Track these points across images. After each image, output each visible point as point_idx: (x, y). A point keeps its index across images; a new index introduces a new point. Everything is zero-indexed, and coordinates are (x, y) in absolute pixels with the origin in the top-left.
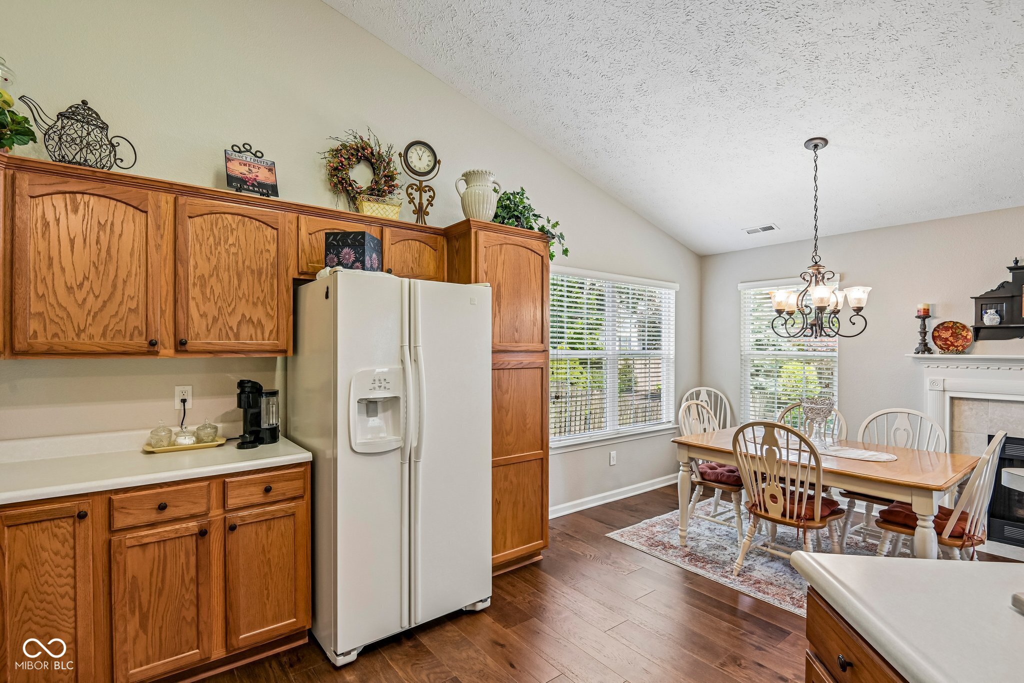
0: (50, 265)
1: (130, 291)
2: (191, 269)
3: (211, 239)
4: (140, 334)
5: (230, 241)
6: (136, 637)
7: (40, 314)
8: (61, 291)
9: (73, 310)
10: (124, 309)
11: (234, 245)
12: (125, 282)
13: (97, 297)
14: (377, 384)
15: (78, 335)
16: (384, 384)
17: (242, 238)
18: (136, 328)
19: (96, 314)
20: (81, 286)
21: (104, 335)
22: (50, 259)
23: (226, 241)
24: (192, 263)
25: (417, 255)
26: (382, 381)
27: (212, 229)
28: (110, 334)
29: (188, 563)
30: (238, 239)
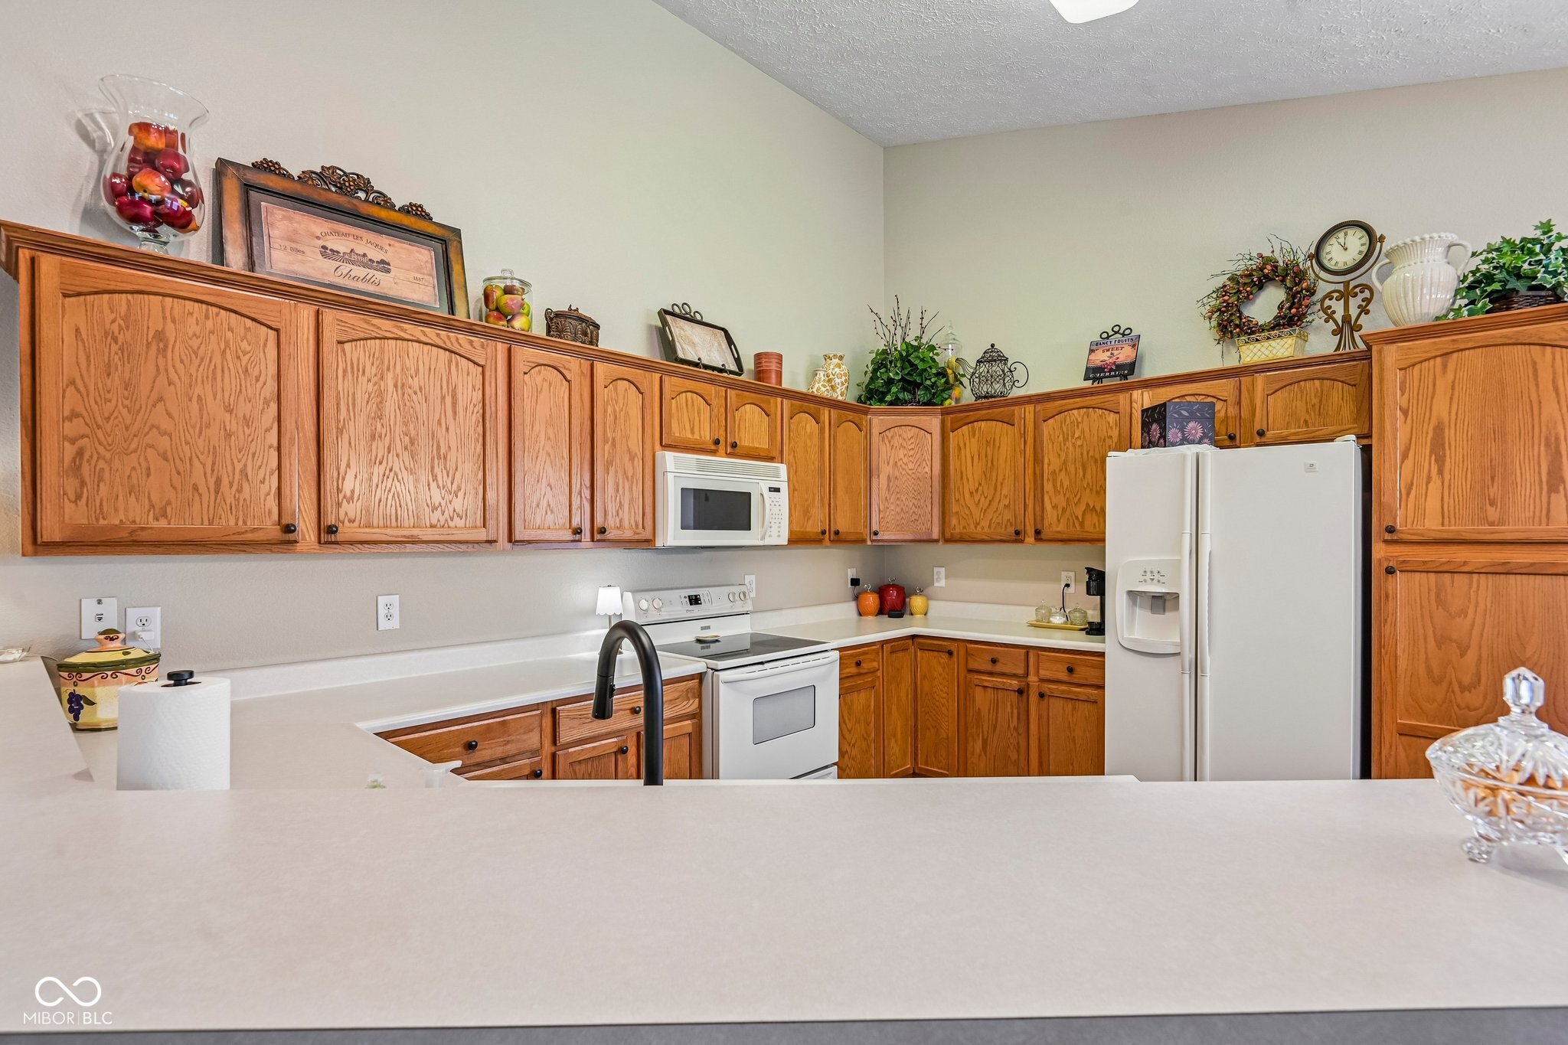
0: (962, 478)
1: (1005, 492)
2: (1046, 466)
3: (1061, 436)
4: (1011, 524)
5: (1076, 436)
6: (980, 756)
7: (957, 513)
8: (967, 495)
9: (973, 508)
10: (1001, 505)
11: (1079, 438)
12: (1002, 484)
13: (986, 498)
14: (1149, 576)
15: (976, 527)
16: (1157, 576)
17: (1087, 429)
18: (1009, 520)
19: (985, 510)
20: (977, 491)
21: (990, 526)
22: (962, 473)
23: (1073, 436)
24: (1046, 461)
25: (1315, 401)
26: (1155, 573)
27: (1061, 427)
28: (993, 526)
29: (1012, 713)
30: (1083, 432)
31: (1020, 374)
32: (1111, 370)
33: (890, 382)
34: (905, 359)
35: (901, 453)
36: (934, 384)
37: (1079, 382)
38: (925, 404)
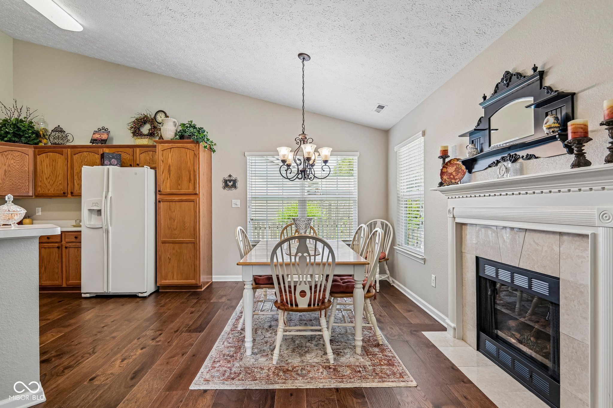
0: (42, 173)
1: (60, 178)
2: (75, 170)
3: (80, 161)
4: (62, 191)
5: (85, 161)
7: (41, 186)
8: (45, 179)
9: (47, 184)
10: (58, 183)
11: (86, 162)
12: (59, 176)
13: (52, 180)
14: (94, 204)
15: (48, 191)
16: (96, 204)
17: (89, 159)
18: (61, 189)
19: (52, 185)
20: (49, 178)
21: (54, 191)
22: (43, 171)
23: (84, 161)
24: (75, 169)
25: (151, 157)
27: (80, 158)
28: (55, 191)
30: (87, 160)
31: (70, 137)
32: (99, 141)
33: (7, 133)
34: (15, 125)
35: (12, 162)
36: (30, 137)
37: (88, 143)
38: (25, 143)
